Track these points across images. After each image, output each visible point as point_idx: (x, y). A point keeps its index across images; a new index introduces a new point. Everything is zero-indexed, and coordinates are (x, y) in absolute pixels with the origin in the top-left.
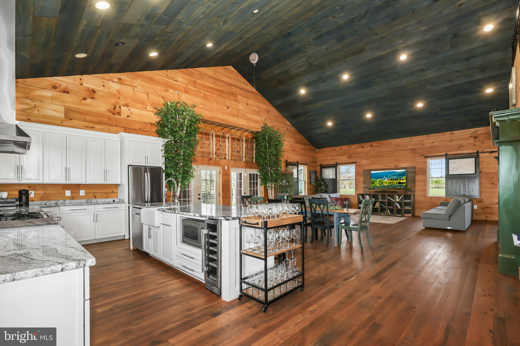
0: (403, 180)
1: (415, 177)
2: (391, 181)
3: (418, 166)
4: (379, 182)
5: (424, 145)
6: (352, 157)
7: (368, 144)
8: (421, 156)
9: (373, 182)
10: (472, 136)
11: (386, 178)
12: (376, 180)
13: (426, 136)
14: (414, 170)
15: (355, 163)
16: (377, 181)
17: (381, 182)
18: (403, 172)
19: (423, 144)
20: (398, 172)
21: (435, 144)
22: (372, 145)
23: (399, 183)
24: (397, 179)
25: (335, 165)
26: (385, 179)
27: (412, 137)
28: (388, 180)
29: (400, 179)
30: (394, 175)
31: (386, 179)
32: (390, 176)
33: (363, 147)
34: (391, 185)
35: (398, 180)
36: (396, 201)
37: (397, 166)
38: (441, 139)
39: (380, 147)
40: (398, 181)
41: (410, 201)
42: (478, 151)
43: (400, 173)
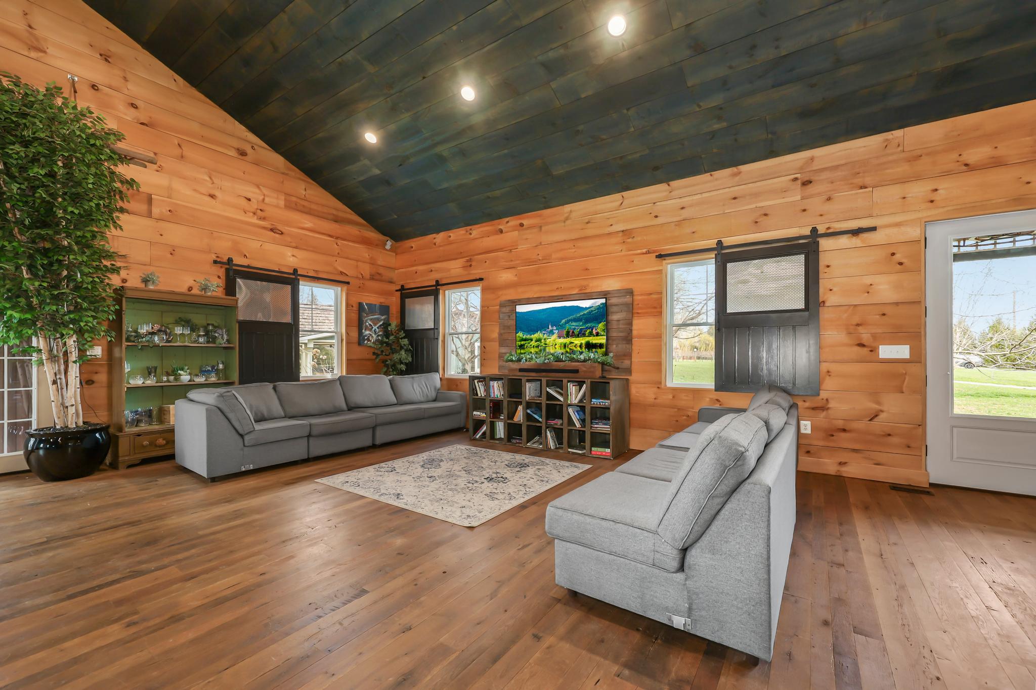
0: (597, 334)
1: (631, 324)
2: (567, 340)
3: (640, 287)
4: (536, 342)
5: (656, 217)
6: (473, 264)
7: (513, 222)
8: (648, 252)
9: (522, 343)
10: (796, 179)
11: (555, 328)
12: (528, 337)
13: (663, 187)
14: (628, 299)
15: (481, 279)
16: (532, 340)
17: (542, 344)
18: (599, 308)
19: (653, 215)
20: (586, 308)
21: (685, 214)
22: (522, 225)
23: (590, 346)
24: (581, 334)
25: (434, 288)
26: (551, 333)
27: (624, 194)
28: (559, 337)
29: (591, 334)
30: (575, 320)
31: (553, 334)
32: (563, 321)
33: (501, 231)
34: (567, 352)
35: (584, 335)
36: (569, 402)
37: (585, 287)
38: (705, 195)
39: (543, 228)
40: (583, 340)
41: (606, 403)
42: (814, 230)
43: (590, 313)
